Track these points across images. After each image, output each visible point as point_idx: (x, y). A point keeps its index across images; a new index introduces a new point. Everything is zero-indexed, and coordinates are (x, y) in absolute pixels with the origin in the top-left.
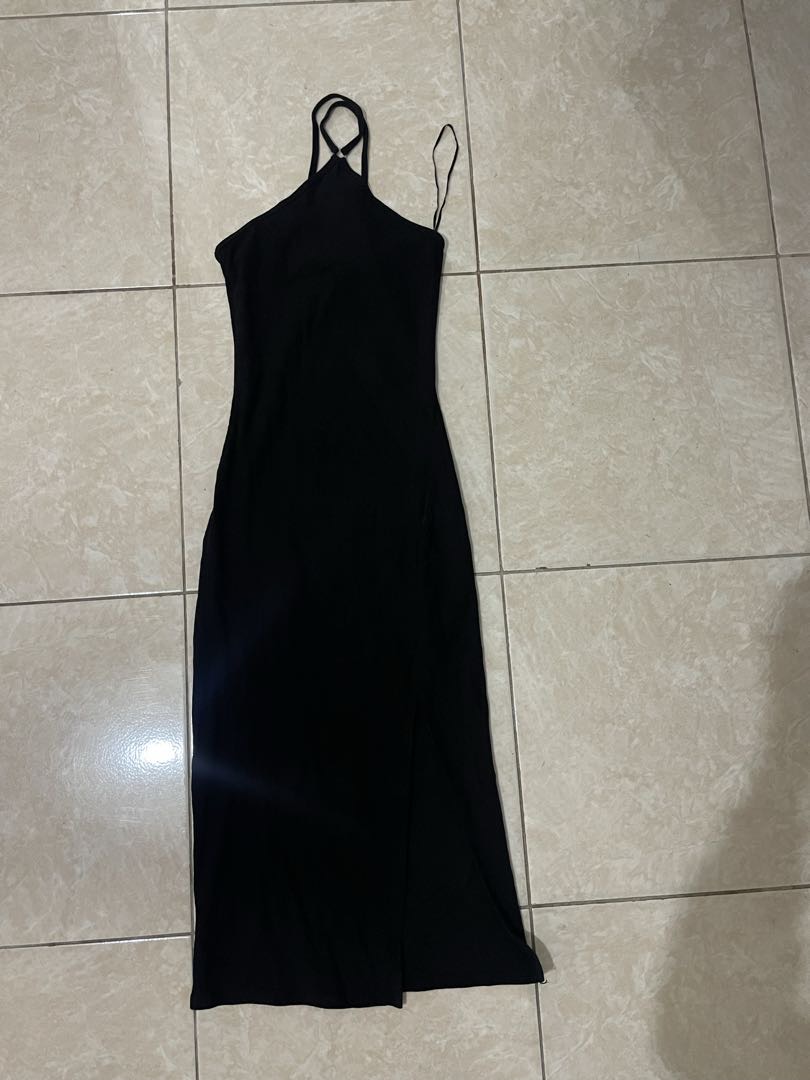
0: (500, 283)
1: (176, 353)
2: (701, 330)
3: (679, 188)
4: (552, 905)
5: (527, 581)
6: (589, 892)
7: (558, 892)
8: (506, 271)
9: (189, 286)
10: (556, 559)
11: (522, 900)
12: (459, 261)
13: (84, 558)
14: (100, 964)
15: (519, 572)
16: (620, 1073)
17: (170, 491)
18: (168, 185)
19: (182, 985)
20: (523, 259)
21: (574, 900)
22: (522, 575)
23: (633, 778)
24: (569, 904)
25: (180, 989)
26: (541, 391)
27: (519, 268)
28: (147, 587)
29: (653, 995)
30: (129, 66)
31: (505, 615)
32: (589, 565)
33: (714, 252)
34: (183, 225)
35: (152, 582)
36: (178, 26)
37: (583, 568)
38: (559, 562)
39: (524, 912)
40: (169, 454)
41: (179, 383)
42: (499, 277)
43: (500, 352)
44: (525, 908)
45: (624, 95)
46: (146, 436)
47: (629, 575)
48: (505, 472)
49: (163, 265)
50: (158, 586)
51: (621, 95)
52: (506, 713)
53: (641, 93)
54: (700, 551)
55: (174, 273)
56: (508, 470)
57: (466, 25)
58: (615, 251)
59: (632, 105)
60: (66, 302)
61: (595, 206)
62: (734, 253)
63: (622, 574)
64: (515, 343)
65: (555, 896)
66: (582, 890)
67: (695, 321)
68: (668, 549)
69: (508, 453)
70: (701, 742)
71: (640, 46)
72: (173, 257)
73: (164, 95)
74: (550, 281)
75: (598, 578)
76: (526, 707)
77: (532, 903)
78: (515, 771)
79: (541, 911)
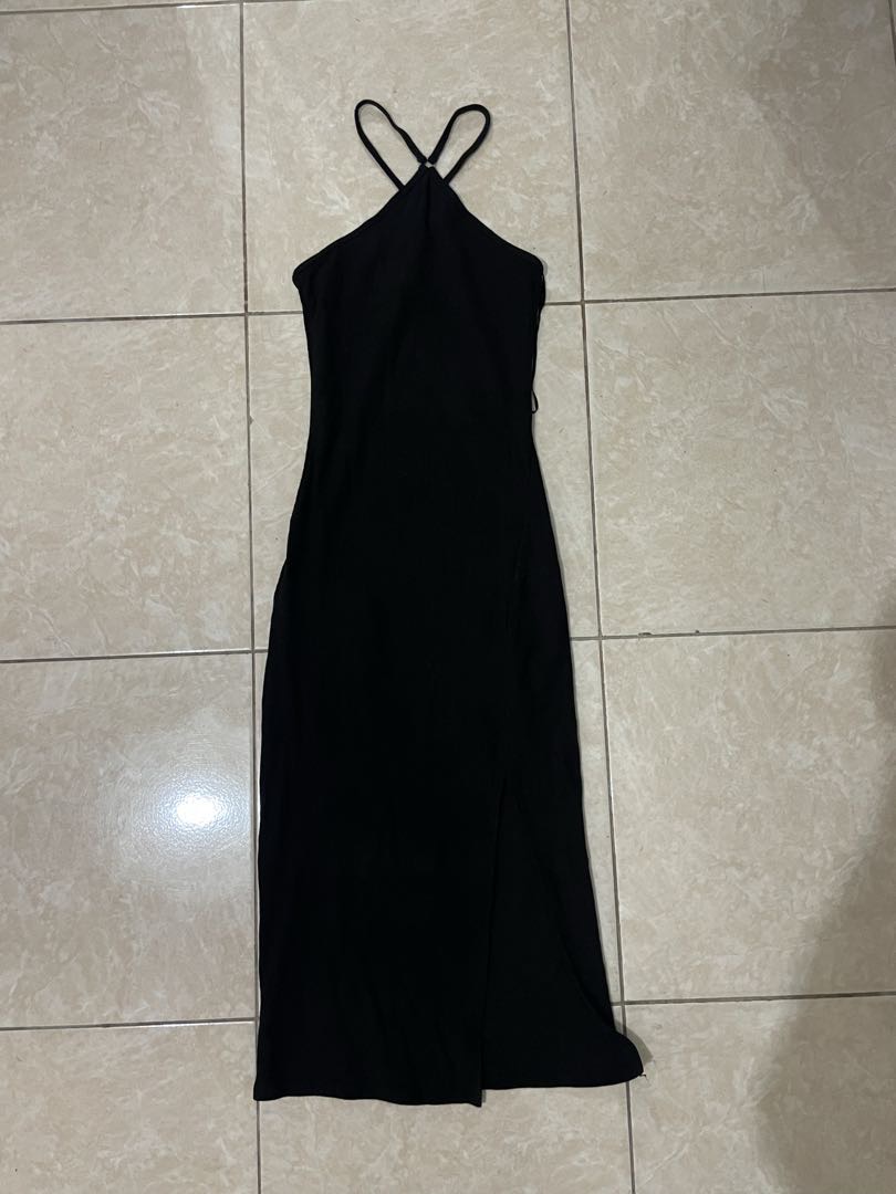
0: (607, 315)
1: (248, 387)
2: (831, 370)
3: (812, 210)
4: (647, 1002)
5: (628, 648)
6: (688, 989)
7: (654, 989)
8: (614, 301)
9: (262, 314)
10: (661, 625)
11: (614, 995)
12: (561, 290)
13: (145, 610)
14: (156, 1049)
15: (620, 637)
16: (717, 1186)
17: (239, 539)
18: (241, 200)
19: (244, 1073)
20: (633, 286)
21: (672, 998)
22: (623, 641)
23: (740, 867)
24: (666, 1002)
25: (242, 1078)
26: (649, 436)
27: (628, 297)
28: (213, 643)
29: (756, 1103)
30: (200, 66)
31: (603, 685)
32: (698, 632)
33: (850, 282)
34: (257, 245)
35: (217, 638)
36: (254, 20)
37: (691, 635)
38: (664, 628)
39: (616, 1009)
40: (239, 500)
41: (250, 421)
42: (605, 308)
43: (605, 393)
44: (617, 1004)
45: (752, 103)
46: (213, 479)
47: (742, 643)
48: (607, 526)
49: (235, 290)
50: (225, 644)
51: (749, 103)
52: (601, 791)
53: (771, 100)
54: (824, 619)
55: (246, 298)
56: (610, 523)
57: (575, 23)
58: (738, 280)
59: (761, 115)
60: (128, 330)
61: (715, 228)
62: (871, 284)
63: (735, 642)
64: (622, 382)
65: (650, 993)
66: (681, 987)
67: (825, 360)
68: (788, 616)
69: (611, 505)
70: (817, 830)
71: (771, 47)
72: (246, 281)
73: (238, 99)
74: (663, 313)
75: (708, 646)
76: (624, 786)
77: (626, 1000)
78: (610, 856)
79: (635, 1009)
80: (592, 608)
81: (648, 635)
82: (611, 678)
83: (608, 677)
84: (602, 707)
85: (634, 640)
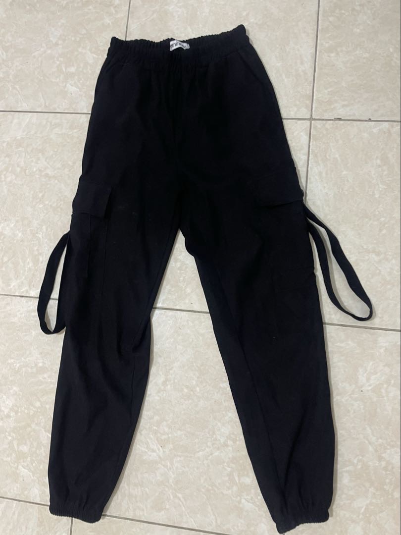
80: (308, 102)
81: (340, 119)
82: (314, 142)
83: (312, 142)
84: (307, 159)
85: (332, 122)
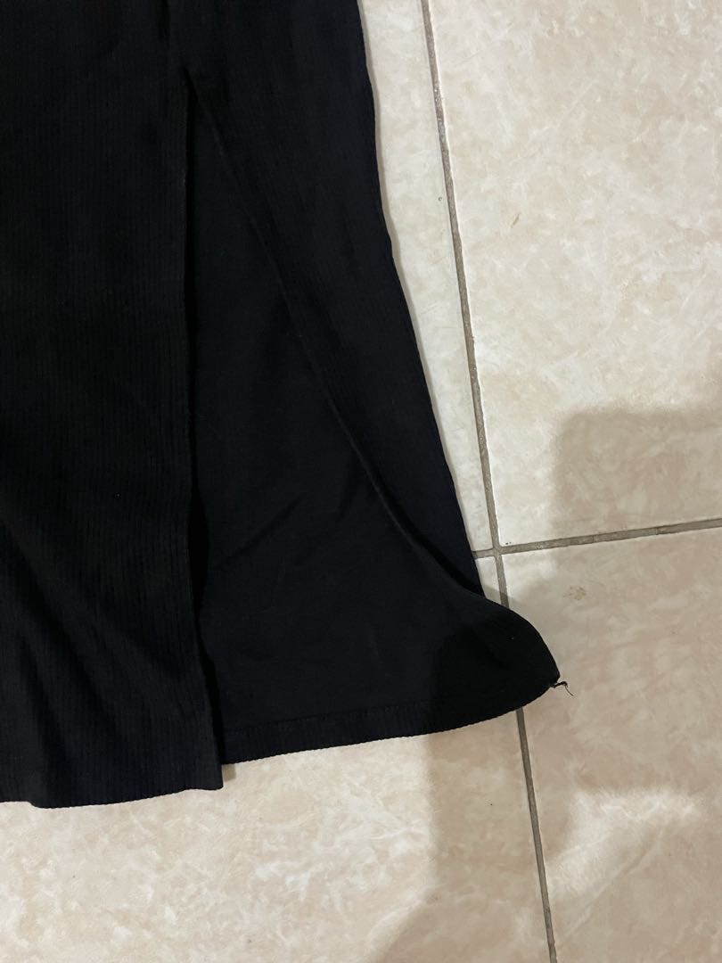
4: (549, 545)
6: (637, 507)
11: (478, 536)
21: (604, 529)
24: (591, 539)
39: (484, 565)
44: (485, 553)
52: (418, 104)
66: (621, 506)
76: (468, 86)
77: (503, 543)
78: (447, 242)
79: (525, 560)
